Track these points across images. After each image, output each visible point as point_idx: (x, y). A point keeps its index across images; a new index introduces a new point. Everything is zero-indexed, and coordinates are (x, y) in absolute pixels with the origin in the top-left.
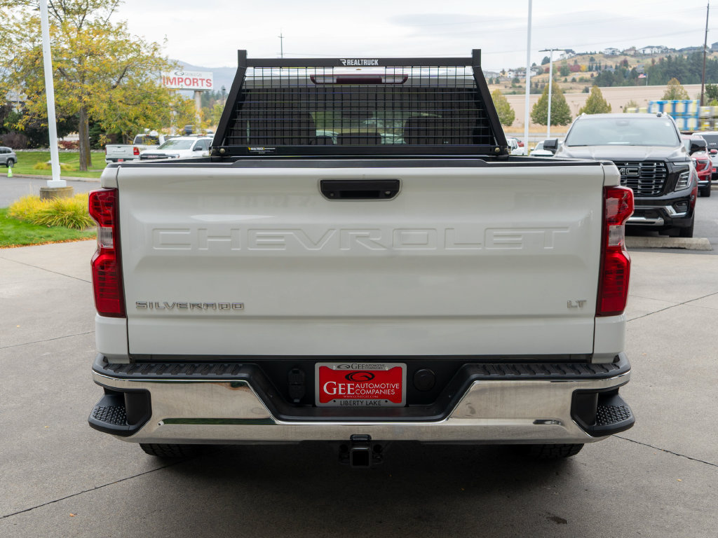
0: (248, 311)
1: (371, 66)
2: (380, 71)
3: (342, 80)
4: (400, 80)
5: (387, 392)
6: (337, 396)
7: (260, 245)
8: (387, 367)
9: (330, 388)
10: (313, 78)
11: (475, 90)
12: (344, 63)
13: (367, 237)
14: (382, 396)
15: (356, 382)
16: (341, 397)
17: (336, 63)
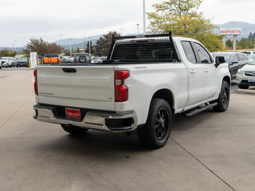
0: (55, 95)
1: (143, 37)
2: (146, 38)
3: (138, 41)
4: (152, 41)
5: (78, 116)
6: (70, 115)
7: (55, 81)
8: (77, 110)
9: (68, 113)
10: (131, 41)
11: (170, 43)
12: (136, 37)
13: (70, 80)
14: (77, 116)
15: (73, 113)
16: (70, 116)
17: (134, 37)
